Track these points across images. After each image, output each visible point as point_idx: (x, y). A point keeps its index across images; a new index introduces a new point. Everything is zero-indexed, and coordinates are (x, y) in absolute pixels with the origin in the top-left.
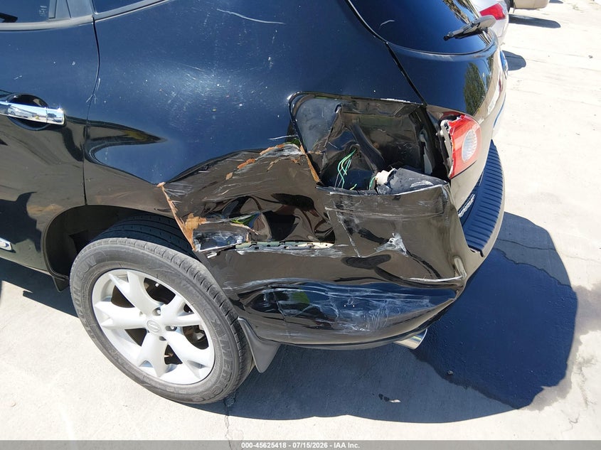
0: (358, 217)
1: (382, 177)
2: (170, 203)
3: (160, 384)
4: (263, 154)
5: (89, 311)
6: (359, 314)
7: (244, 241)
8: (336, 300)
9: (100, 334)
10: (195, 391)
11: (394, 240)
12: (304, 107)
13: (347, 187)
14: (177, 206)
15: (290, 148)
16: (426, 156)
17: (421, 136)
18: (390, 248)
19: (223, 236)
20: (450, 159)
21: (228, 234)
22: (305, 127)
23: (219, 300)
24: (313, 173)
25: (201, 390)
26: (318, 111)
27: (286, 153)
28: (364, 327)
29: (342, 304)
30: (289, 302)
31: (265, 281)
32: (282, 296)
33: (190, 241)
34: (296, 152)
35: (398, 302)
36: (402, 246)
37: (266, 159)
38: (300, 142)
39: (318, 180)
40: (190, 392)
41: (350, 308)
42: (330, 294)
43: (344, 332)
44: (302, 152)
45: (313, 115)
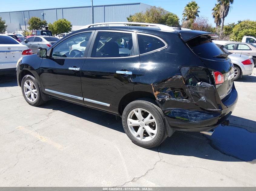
0: (194, 92)
1: (199, 83)
2: (153, 88)
3: (141, 142)
4: (173, 77)
5: (126, 121)
6: (194, 118)
7: (167, 97)
8: (188, 114)
9: (127, 128)
10: (150, 143)
11: (202, 98)
12: (182, 68)
13: (191, 85)
14: (154, 89)
15: (179, 76)
16: (209, 80)
17: (208, 76)
18: (202, 100)
19: (163, 96)
20: (215, 80)
21: (164, 96)
22: (182, 72)
23: (160, 114)
24: (184, 82)
25: (152, 142)
26: (185, 69)
27: (178, 77)
28: (196, 121)
29: (190, 115)
30: (177, 114)
31: (172, 108)
32: (175, 112)
33: (156, 97)
34: (180, 77)
35: (205, 116)
36: (204, 99)
37: (174, 78)
38: (181, 75)
39: (184, 83)
40: (149, 143)
41: (192, 116)
42: (187, 113)
43: (191, 122)
44: (181, 77)
45: (184, 70)
